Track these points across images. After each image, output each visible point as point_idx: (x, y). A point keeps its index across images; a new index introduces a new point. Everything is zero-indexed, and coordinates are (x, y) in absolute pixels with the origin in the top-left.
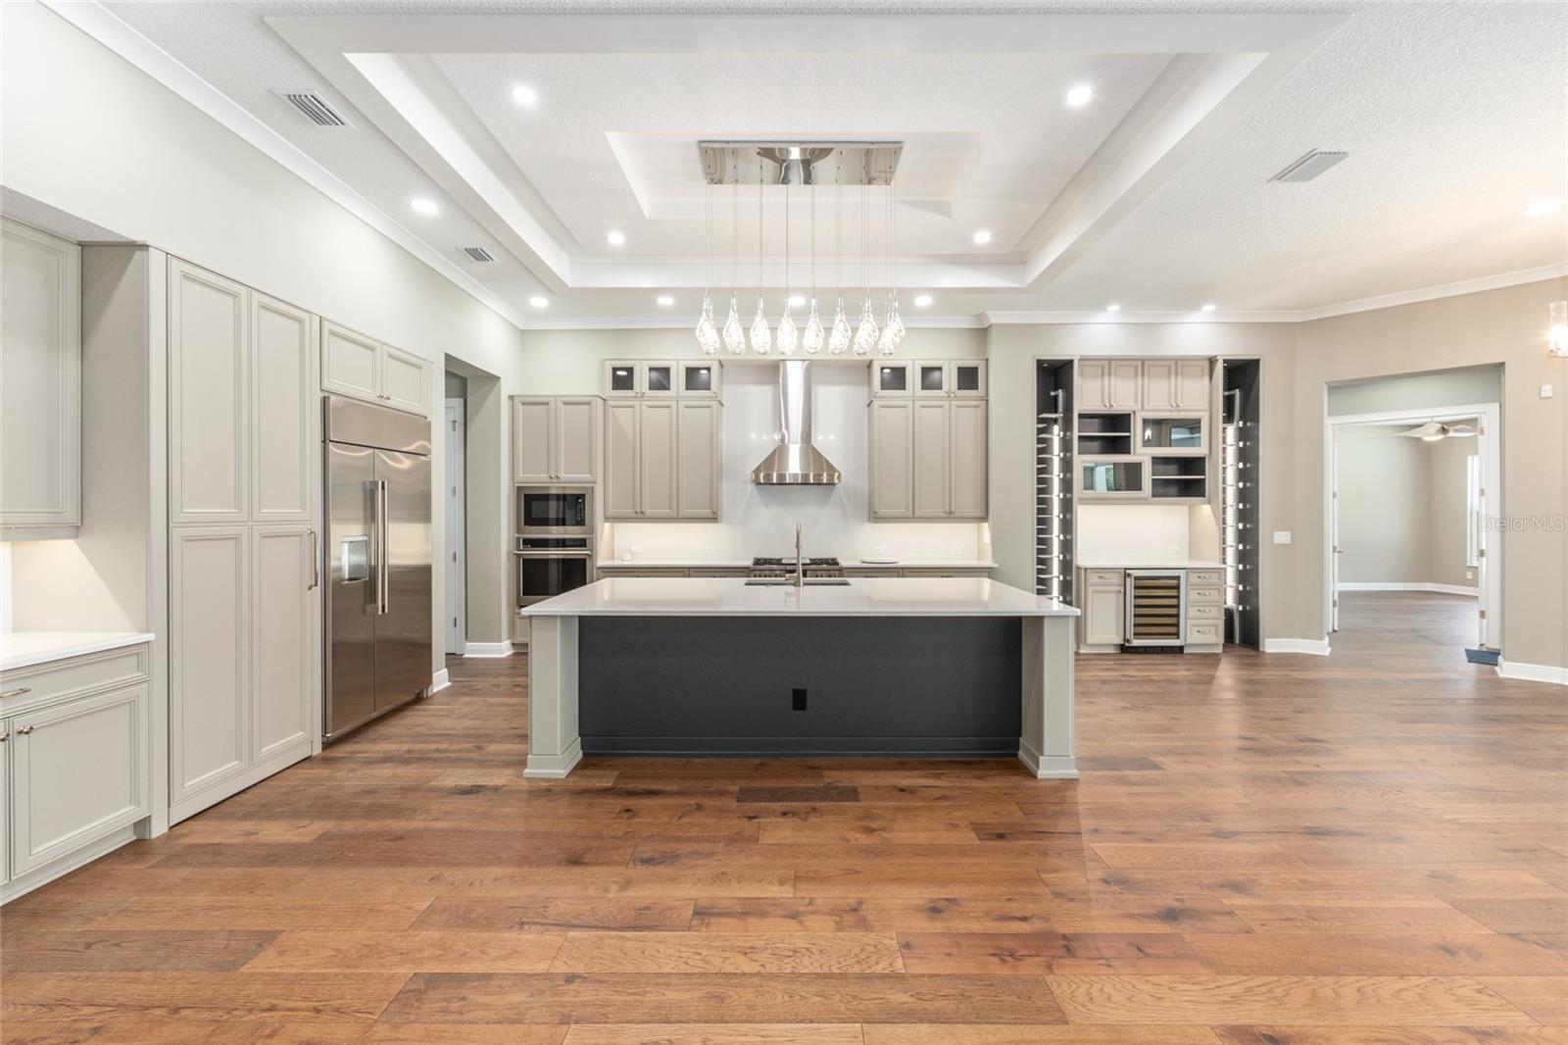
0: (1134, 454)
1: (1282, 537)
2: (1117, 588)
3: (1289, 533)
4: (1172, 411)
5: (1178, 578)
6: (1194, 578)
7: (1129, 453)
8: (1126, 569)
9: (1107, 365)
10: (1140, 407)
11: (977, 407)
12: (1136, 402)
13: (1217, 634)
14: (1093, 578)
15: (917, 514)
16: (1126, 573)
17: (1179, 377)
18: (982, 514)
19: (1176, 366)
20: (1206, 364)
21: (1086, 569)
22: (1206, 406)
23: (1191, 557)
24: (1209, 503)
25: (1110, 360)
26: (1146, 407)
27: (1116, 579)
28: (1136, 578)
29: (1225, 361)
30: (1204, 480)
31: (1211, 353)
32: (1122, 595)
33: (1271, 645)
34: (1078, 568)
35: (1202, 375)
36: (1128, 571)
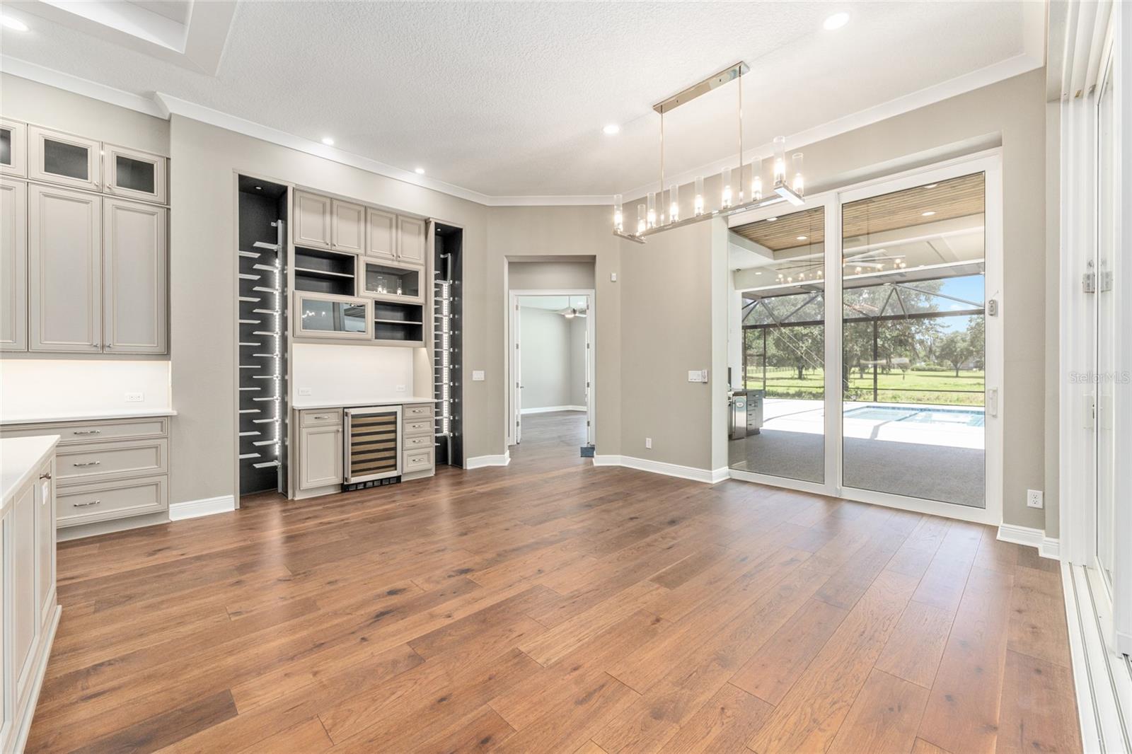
0: (358, 296)
1: (478, 375)
2: (335, 428)
3: (483, 372)
4: (393, 260)
5: (395, 413)
6: (409, 413)
7: (353, 295)
8: (344, 408)
9: (329, 204)
10: (363, 252)
11: (153, 214)
12: (359, 246)
13: (429, 461)
14: (308, 420)
15: (35, 345)
16: (344, 411)
17: (400, 232)
18: (162, 349)
19: (397, 219)
20: (423, 224)
21: (300, 410)
22: (422, 261)
23: (415, 395)
24: (425, 347)
25: (332, 199)
26: (369, 252)
27: (334, 419)
28: (353, 416)
29: (437, 225)
30: (421, 325)
31: (427, 215)
32: (340, 435)
33: (471, 463)
34: (294, 410)
35: (419, 234)
36: (346, 410)
